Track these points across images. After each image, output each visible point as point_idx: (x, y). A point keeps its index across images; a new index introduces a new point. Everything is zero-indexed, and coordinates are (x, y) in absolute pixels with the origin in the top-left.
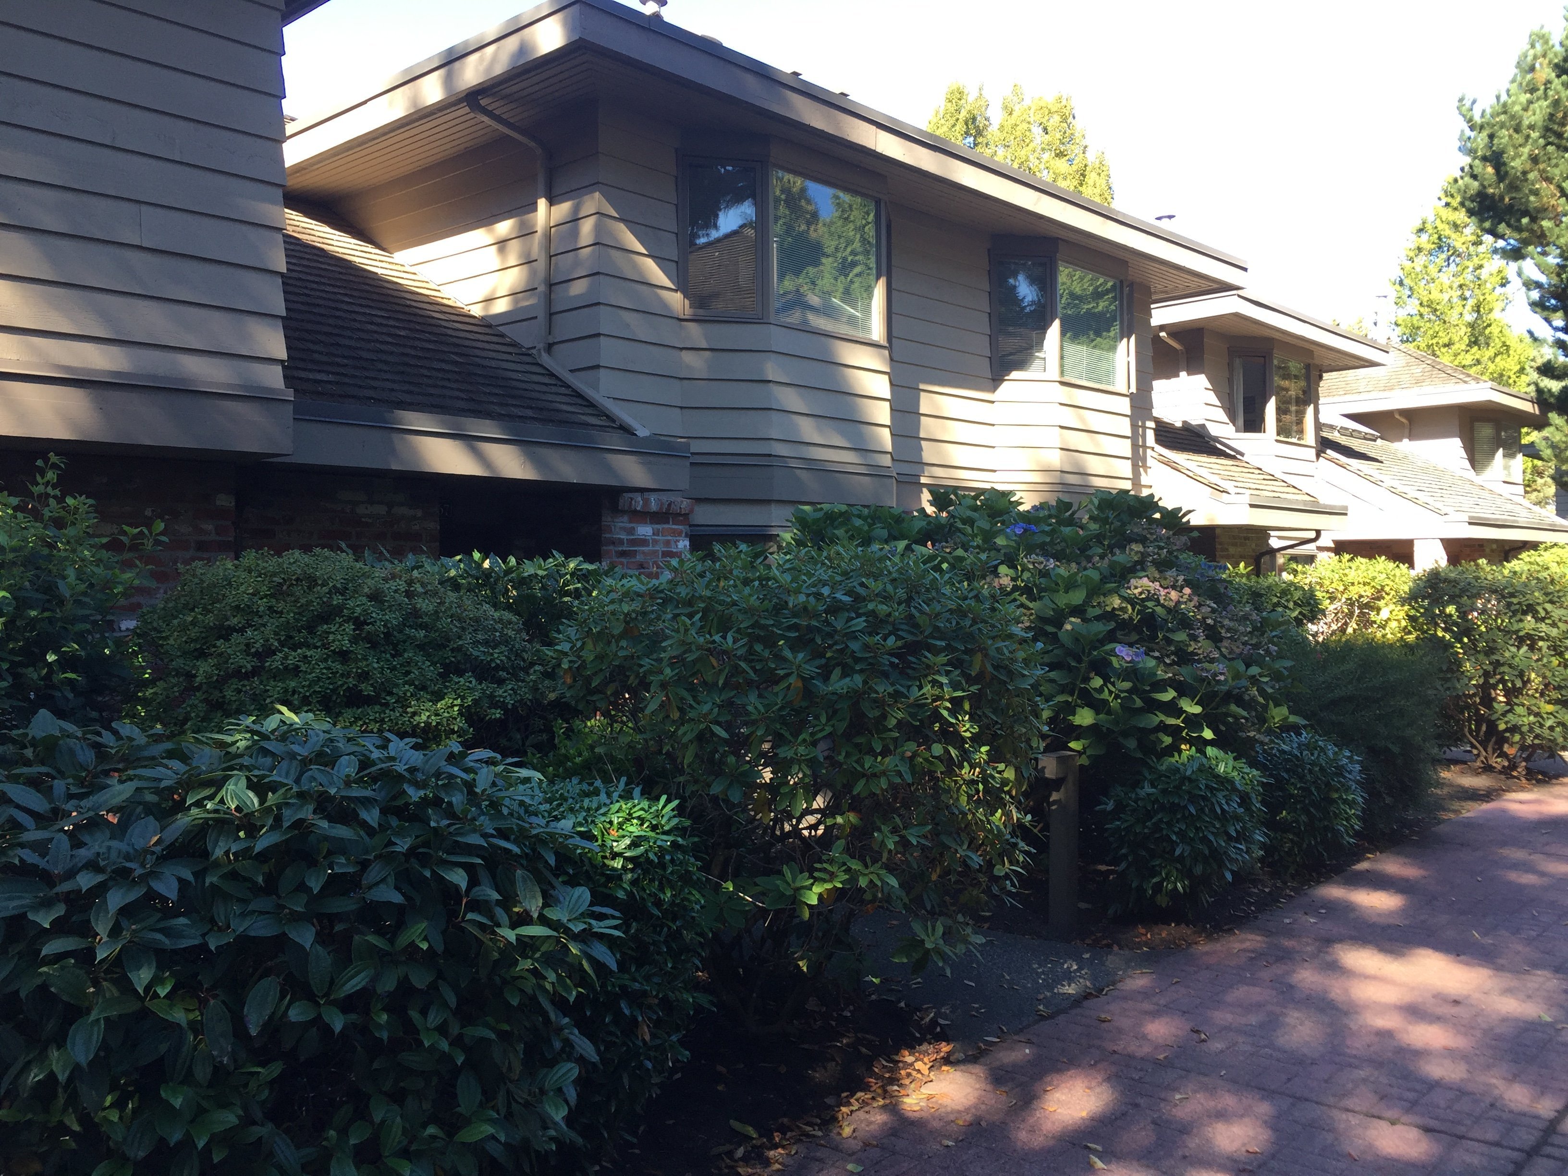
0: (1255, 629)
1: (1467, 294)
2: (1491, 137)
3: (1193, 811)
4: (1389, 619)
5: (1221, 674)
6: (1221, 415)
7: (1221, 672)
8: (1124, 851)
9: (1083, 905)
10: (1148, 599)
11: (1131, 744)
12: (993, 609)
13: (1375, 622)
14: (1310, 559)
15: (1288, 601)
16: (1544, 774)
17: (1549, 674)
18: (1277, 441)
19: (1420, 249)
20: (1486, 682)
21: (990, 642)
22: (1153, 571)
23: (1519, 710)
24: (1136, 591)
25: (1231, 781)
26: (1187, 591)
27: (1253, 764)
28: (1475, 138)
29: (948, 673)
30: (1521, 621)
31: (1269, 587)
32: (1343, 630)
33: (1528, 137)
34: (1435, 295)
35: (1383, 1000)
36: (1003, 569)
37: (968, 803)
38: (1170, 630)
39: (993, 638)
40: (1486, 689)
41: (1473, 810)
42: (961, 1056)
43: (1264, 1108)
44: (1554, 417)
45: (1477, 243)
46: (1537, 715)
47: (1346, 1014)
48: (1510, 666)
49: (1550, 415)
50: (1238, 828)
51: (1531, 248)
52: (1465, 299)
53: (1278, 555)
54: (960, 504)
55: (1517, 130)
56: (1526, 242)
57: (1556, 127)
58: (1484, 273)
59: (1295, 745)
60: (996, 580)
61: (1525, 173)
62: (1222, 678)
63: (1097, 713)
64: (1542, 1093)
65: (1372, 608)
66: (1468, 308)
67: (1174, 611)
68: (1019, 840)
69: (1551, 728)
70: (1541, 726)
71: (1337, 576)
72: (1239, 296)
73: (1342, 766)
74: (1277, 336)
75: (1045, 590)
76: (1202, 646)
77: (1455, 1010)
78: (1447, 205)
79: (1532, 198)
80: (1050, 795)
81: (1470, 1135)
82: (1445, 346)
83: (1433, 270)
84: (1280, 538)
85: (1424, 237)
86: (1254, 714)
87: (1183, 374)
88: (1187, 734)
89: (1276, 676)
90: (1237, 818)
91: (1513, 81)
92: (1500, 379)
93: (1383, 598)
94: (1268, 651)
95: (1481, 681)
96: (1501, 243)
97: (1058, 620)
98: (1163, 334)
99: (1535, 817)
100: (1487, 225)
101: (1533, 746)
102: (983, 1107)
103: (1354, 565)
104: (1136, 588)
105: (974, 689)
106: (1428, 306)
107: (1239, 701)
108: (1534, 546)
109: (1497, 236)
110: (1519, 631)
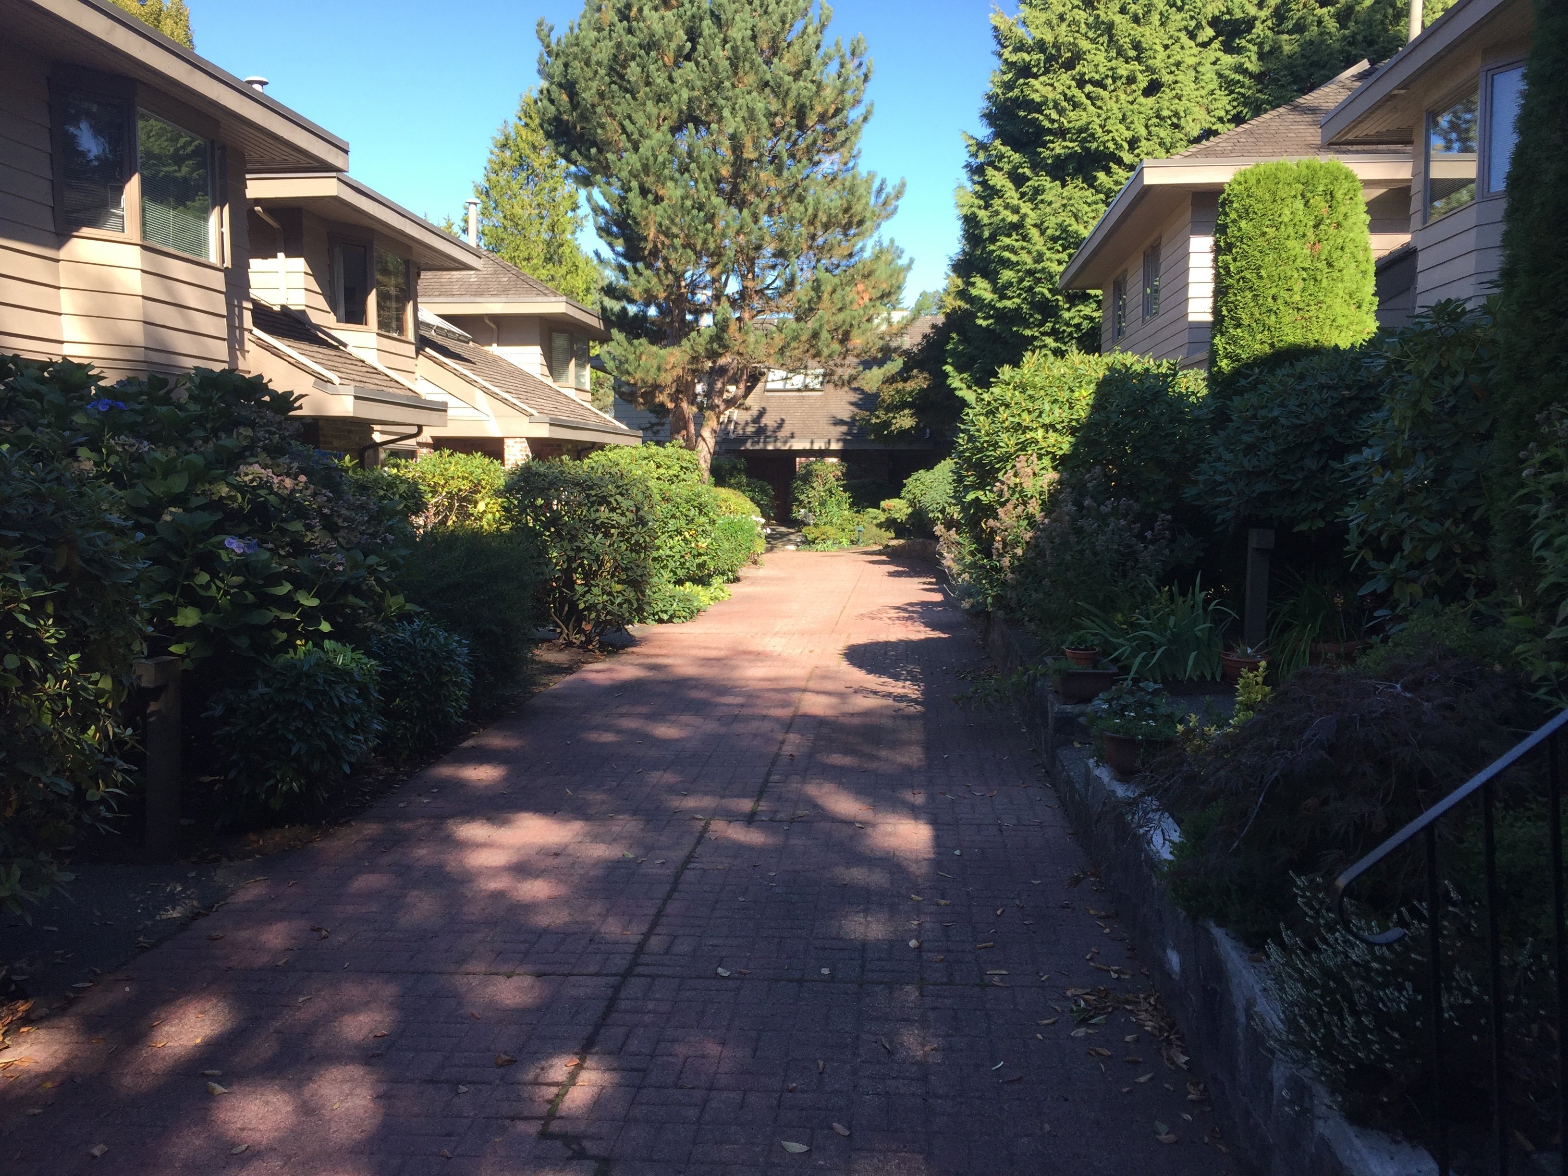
0: (371, 518)
1: (544, 213)
2: (566, 65)
3: (311, 708)
4: (485, 511)
5: (340, 564)
6: (322, 303)
7: (339, 562)
8: (234, 757)
9: (185, 822)
10: (259, 487)
11: (243, 642)
12: (81, 495)
13: (472, 515)
14: (411, 454)
15: (394, 494)
16: (612, 645)
17: (619, 557)
18: (378, 334)
19: (503, 164)
20: (569, 566)
21: (79, 532)
22: (263, 457)
23: (595, 590)
24: (247, 479)
25: (349, 673)
26: (303, 478)
27: (370, 654)
28: (552, 65)
29: (23, 570)
30: (597, 511)
31: (375, 480)
32: (443, 522)
33: (596, 72)
34: (518, 210)
35: (494, 864)
36: (83, 452)
37: (53, 722)
38: (283, 520)
39: (82, 527)
40: (568, 572)
41: (558, 683)
42: (44, 1011)
43: (390, 990)
44: (615, 332)
45: (553, 166)
46: (610, 594)
47: (462, 883)
48: (589, 551)
49: (612, 331)
50: (357, 720)
51: (598, 177)
52: (543, 218)
53: (381, 450)
54: (22, 375)
55: (587, 63)
56: (594, 171)
57: (618, 68)
58: (558, 195)
59: (408, 633)
60: (76, 464)
61: (593, 106)
62: (341, 568)
63: (204, 611)
64: (630, 921)
65: (470, 502)
66: (545, 226)
67: (288, 499)
68: (116, 759)
69: (620, 605)
70: (612, 603)
71: (438, 470)
72: (339, 179)
73: (453, 650)
74: (378, 227)
75: (138, 476)
76: (316, 536)
77: (556, 861)
78: (527, 125)
79: (599, 131)
80: (147, 705)
81: (575, 971)
82: (525, 259)
83: (515, 186)
84: (382, 432)
85: (508, 153)
86: (371, 603)
87: (281, 255)
88: (303, 628)
89: (393, 566)
90: (356, 709)
91: (584, 17)
92: (570, 294)
93: (480, 492)
94: (385, 540)
95: (565, 566)
96: (573, 168)
97: (155, 509)
98: (258, 208)
99: (608, 683)
100: (562, 149)
101: (606, 622)
102: (76, 1061)
103: (453, 460)
104: (246, 475)
105: (59, 587)
106: (511, 220)
107: (357, 592)
108: (601, 447)
109: (569, 160)
110: (596, 520)
